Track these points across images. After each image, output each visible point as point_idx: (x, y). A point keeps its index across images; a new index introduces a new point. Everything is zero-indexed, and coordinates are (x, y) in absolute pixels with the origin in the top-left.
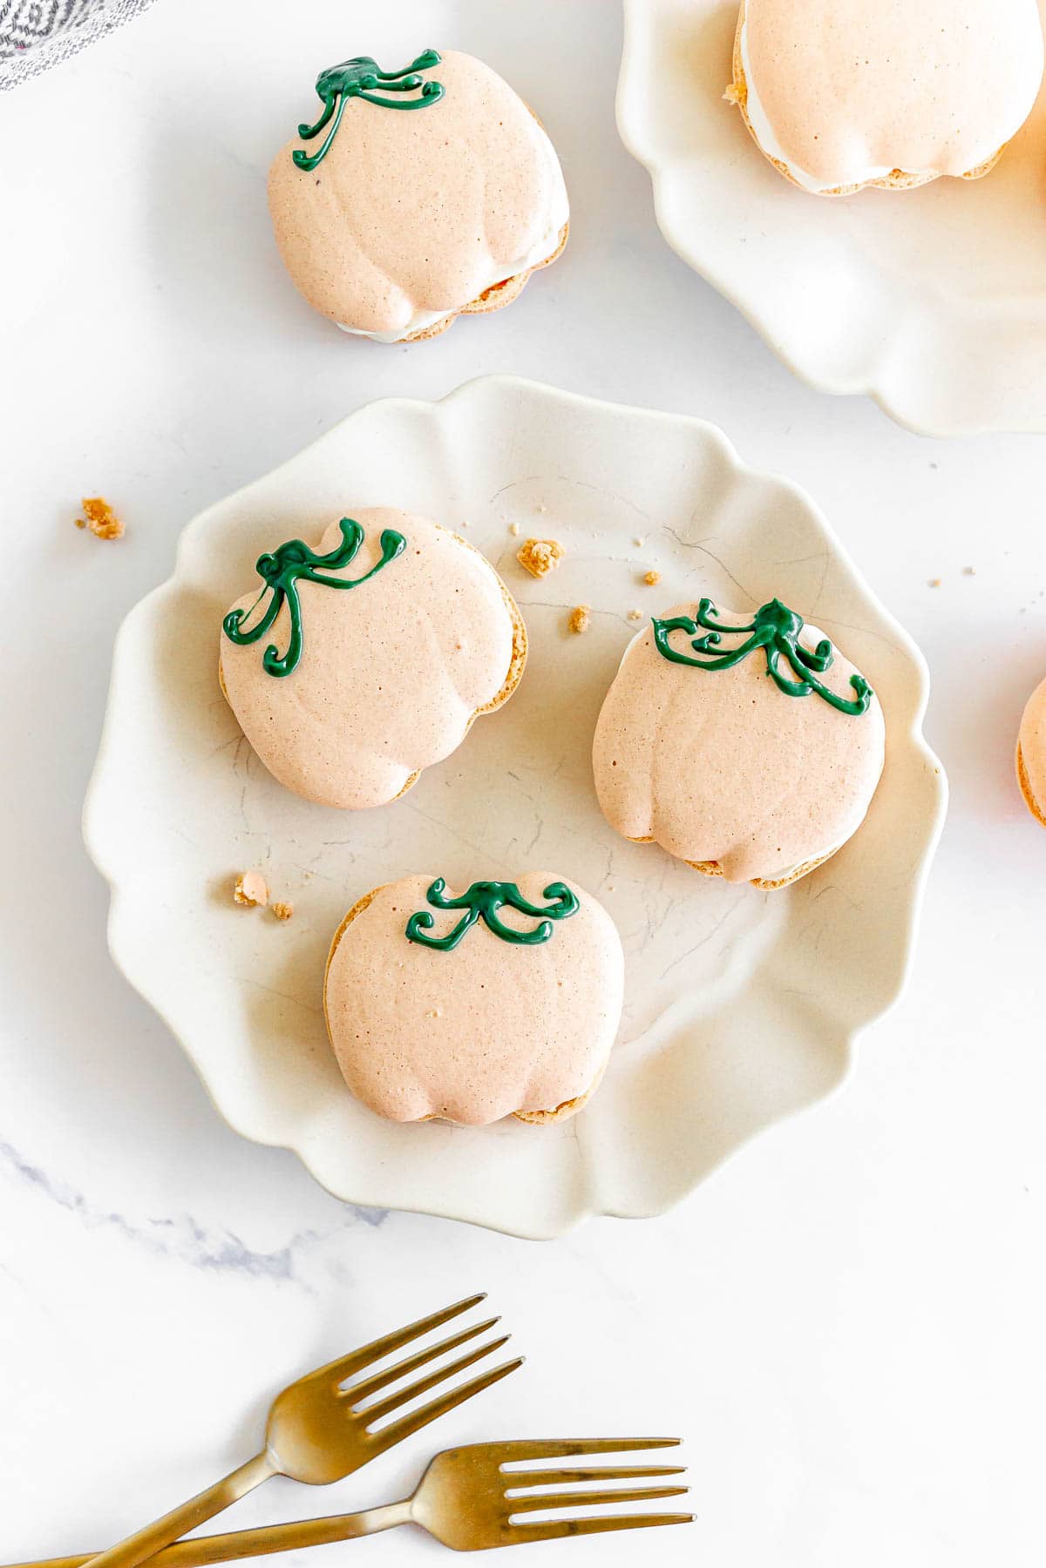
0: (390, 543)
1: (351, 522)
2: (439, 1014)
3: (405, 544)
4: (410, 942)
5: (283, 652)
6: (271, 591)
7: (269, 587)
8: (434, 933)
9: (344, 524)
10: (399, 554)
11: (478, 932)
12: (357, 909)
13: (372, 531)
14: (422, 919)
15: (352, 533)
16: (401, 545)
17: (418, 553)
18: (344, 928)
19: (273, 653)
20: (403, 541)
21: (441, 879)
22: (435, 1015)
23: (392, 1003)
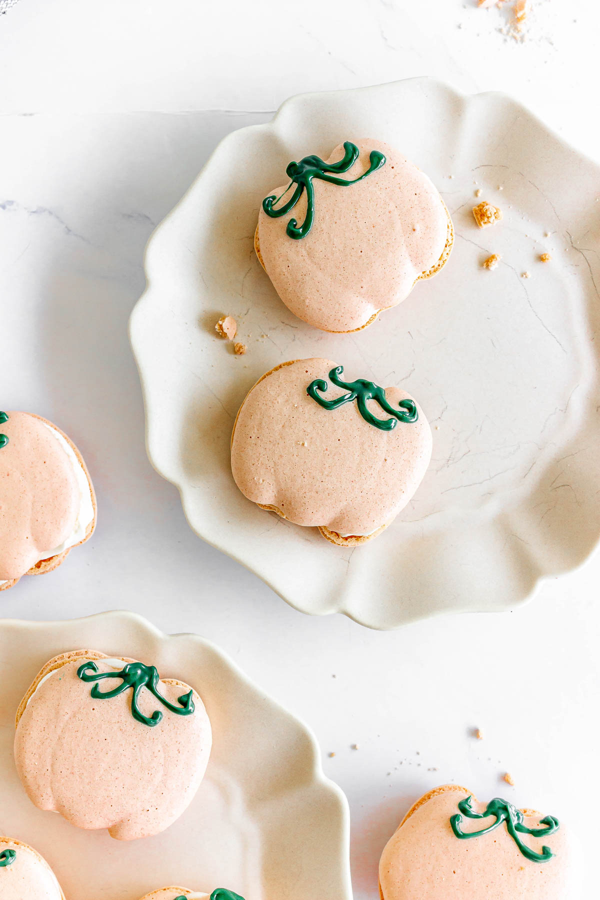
0: (375, 160)
1: (352, 145)
2: (306, 445)
3: (385, 162)
4: (308, 395)
5: (300, 223)
6: (295, 185)
7: (294, 183)
8: (324, 396)
9: (346, 146)
10: (381, 166)
11: (350, 407)
12: (283, 366)
13: (364, 151)
14: (321, 385)
15: (351, 151)
16: (383, 161)
17: (393, 168)
18: (270, 373)
19: (295, 223)
20: (384, 159)
21: (342, 367)
22: (303, 444)
23: (281, 425)
